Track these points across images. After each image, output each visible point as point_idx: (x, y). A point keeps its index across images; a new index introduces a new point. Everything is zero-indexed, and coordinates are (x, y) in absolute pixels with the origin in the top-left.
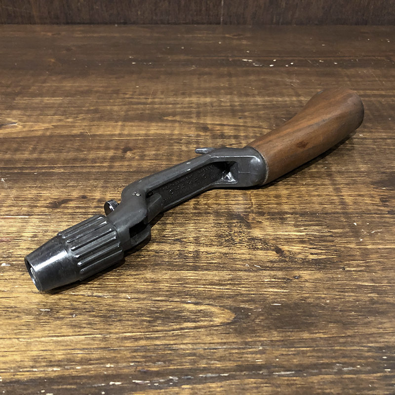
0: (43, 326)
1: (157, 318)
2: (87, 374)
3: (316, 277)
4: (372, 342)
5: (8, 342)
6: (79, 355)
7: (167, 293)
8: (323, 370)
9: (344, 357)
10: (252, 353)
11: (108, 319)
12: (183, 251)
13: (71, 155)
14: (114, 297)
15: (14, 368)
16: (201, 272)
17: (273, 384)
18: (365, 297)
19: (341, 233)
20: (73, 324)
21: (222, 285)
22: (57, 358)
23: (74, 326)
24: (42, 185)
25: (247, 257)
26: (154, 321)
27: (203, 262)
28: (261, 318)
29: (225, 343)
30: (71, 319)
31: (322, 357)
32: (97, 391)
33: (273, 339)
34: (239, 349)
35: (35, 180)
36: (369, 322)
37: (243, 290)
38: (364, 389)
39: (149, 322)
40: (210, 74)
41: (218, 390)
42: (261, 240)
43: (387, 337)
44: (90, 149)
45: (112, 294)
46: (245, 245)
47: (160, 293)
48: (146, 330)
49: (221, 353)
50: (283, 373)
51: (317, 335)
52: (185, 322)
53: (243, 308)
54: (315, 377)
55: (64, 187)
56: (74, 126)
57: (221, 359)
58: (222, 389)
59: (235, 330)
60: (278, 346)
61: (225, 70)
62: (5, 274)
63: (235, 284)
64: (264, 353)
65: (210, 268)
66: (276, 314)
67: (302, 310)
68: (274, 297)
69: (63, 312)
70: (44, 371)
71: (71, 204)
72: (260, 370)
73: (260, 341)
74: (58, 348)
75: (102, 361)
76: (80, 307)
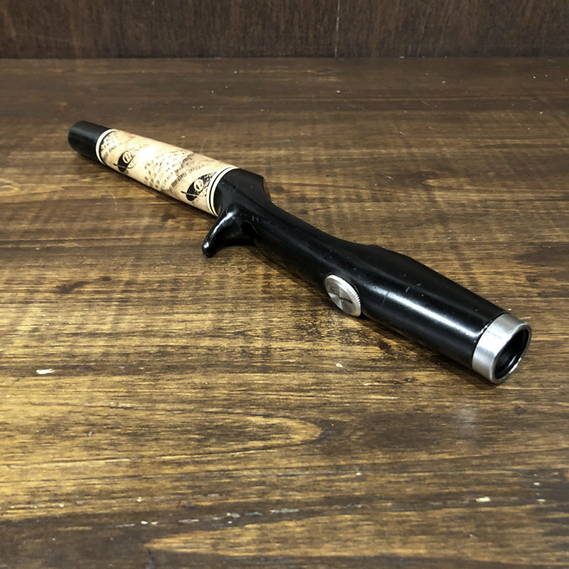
0: (44, 448)
1: (211, 435)
2: (108, 511)
3: (437, 379)
4: (518, 464)
6: (97, 486)
7: (225, 403)
8: (449, 502)
9: (477, 484)
10: (347, 480)
11: (139, 438)
12: (248, 347)
13: (89, 225)
14: (147, 409)
16: (273, 375)
17: (377, 521)
18: (507, 406)
20: (88, 445)
21: (302, 391)
22: (64, 491)
23: (91, 447)
24: (47, 264)
25: (339, 354)
26: (206, 439)
27: (276, 363)
28: (359, 434)
29: (307, 469)
30: (86, 438)
31: (448, 485)
32: (122, 533)
33: (377, 461)
34: (327, 475)
35: (37, 258)
36: (514, 438)
37: (333, 398)
38: (507, 526)
39: (199, 440)
40: (285, 120)
41: (298, 530)
42: (358, 331)
43: (539, 457)
44: (115, 217)
45: (146, 405)
46: (336, 338)
47: (215, 402)
48: (194, 452)
49: (301, 480)
51: (440, 456)
52: (250, 440)
53: (334, 422)
54: (437, 511)
55: (77, 266)
56: (92, 188)
57: (301, 489)
58: (303, 529)
59: (322, 450)
60: (385, 470)
61: (306, 115)
63: (321, 390)
64: (365, 480)
65: (286, 369)
66: (381, 429)
67: (417, 423)
68: (377, 406)
69: (74, 429)
70: (47, 507)
71: (88, 288)
72: (358, 504)
73: (357, 465)
74: (67, 477)
75: (130, 493)
76: (100, 422)
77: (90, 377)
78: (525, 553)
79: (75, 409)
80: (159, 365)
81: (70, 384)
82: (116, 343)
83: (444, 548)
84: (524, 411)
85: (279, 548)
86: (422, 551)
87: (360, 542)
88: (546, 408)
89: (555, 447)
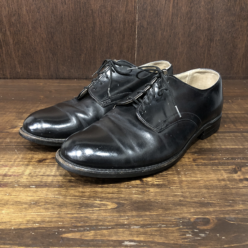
0: (32, 209)
1: (83, 206)
2: (50, 226)
3: (156, 191)
4: (177, 216)
5: (16, 214)
6: (47, 220)
7: (88, 197)
8: (153, 226)
9: (163, 221)
10: (123, 219)
11: (61, 206)
14: (64, 198)
15: (19, 224)
16: (105, 189)
17: (130, 231)
18: (177, 199)
19: (171, 173)
20: (45, 208)
21: (113, 194)
22: (37, 221)
23: (46, 209)
26: (81, 207)
28: (129, 206)
29: (111, 216)
30: (45, 206)
31: (154, 221)
32: (54, 232)
33: (133, 214)
34: (117, 218)
35: (31, 151)
36: (177, 209)
37: (122, 196)
38: (169, 233)
39: (79, 207)
41: (106, 233)
43: (184, 214)
45: (64, 197)
47: (85, 197)
48: (77, 211)
49: (109, 219)
50: (135, 227)
51: (153, 213)
52: (95, 208)
53: (122, 203)
54: (149, 229)
57: (108, 222)
58: (108, 232)
59: (117, 211)
60: (135, 217)
62: (16, 189)
63: (119, 193)
64: (128, 220)
65: (109, 187)
66: (136, 205)
67: (148, 204)
68: (136, 198)
69: (41, 203)
70: (32, 225)
71: (48, 161)
72: (125, 226)
73: (127, 215)
74: (38, 217)
75: (57, 222)
76: (49, 201)
77: (47, 188)
78: (173, 240)
79: (42, 198)
80: (69, 185)
81: (40, 190)
82: (55, 178)
83: (149, 238)
84: (182, 201)
85: (100, 237)
86: (142, 239)
87: (124, 236)
88: (189, 200)
89: (189, 212)
